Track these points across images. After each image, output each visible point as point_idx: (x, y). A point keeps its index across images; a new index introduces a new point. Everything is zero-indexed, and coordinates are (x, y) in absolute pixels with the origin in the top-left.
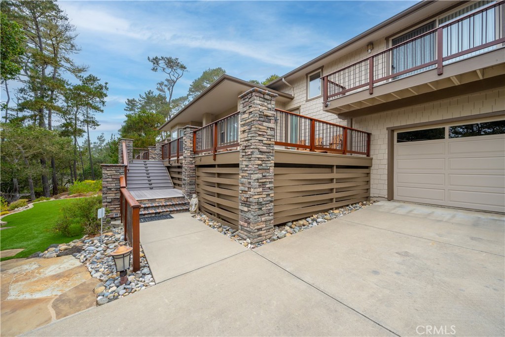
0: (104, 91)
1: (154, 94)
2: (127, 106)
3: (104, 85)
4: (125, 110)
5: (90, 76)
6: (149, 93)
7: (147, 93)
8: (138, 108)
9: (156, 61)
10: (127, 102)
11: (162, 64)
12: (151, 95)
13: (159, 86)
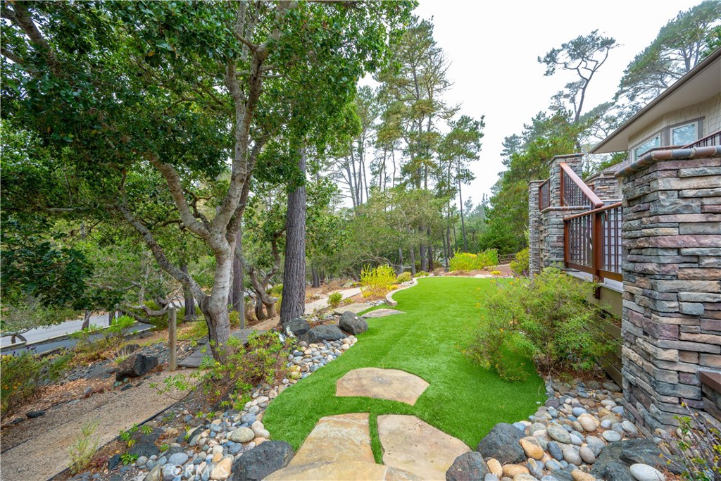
0: (481, 130)
1: (547, 116)
2: (505, 148)
3: (479, 120)
4: (501, 155)
5: (462, 117)
6: (539, 117)
7: (535, 117)
8: (520, 148)
9: (552, 57)
10: (504, 143)
11: (563, 57)
12: (542, 118)
13: (554, 100)
